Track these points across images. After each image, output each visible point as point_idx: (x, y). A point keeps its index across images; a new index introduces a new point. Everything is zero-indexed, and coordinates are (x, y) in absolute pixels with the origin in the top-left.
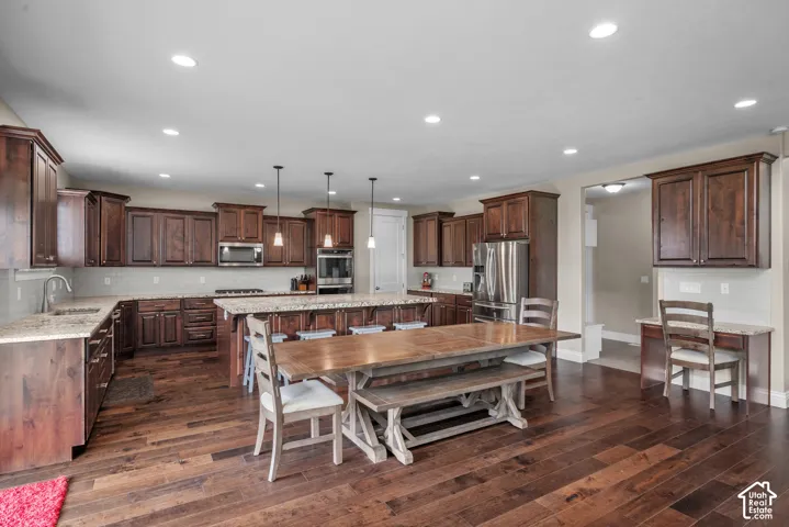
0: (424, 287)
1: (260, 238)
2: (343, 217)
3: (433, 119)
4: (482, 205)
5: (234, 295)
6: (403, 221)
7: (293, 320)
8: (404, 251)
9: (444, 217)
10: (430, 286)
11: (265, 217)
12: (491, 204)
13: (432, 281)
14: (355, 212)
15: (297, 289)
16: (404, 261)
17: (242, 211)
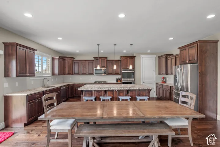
0: (162, 82)
1: (106, 67)
2: (131, 59)
3: (122, 16)
4: (179, 50)
5: (98, 83)
6: (154, 59)
7: (100, 92)
8: (154, 69)
9: (167, 56)
10: (165, 82)
11: (107, 60)
12: (181, 49)
13: (166, 80)
14: (135, 57)
15: (118, 82)
16: (154, 73)
17: (101, 59)
